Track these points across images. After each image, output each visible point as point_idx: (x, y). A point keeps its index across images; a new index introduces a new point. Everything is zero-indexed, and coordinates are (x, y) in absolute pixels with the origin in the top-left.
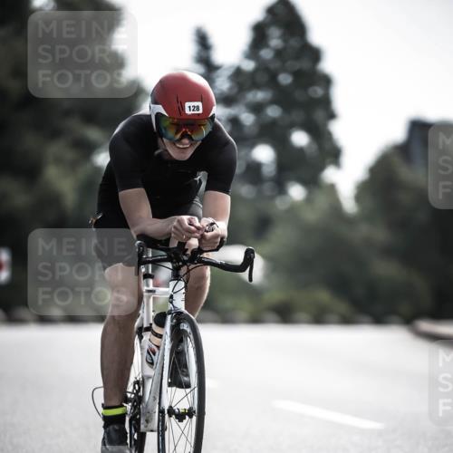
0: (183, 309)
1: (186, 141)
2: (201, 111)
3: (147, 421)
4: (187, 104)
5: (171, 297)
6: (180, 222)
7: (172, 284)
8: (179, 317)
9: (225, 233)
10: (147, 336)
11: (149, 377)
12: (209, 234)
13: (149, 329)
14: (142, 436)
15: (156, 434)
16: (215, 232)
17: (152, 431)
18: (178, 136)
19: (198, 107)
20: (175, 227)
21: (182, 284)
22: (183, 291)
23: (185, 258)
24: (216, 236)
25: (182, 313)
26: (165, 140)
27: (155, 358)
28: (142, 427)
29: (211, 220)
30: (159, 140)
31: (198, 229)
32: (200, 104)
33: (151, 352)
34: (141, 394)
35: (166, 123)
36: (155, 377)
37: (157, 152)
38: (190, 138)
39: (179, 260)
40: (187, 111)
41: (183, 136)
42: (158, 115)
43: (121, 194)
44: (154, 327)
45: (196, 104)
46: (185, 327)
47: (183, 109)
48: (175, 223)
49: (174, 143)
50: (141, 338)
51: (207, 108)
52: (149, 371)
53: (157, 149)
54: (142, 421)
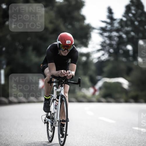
0: (63, 94)
1: (66, 51)
2: (70, 43)
3: (55, 124)
4: (67, 41)
5: (60, 91)
6: (61, 72)
7: (60, 88)
8: (62, 96)
9: (74, 75)
10: (55, 101)
11: (55, 112)
12: (69, 75)
13: (55, 100)
14: (54, 128)
15: (57, 127)
16: (70, 74)
17: (56, 126)
18: (64, 49)
19: (69, 42)
20: (60, 73)
21: (63, 88)
22: (63, 89)
23: (63, 81)
24: (71, 75)
25: (63, 95)
26: (61, 50)
27: (57, 107)
28: (54, 125)
29: (70, 71)
30: (59, 50)
31: (65, 73)
32: (70, 41)
33: (56, 106)
34: (53, 117)
35: (61, 46)
36: (57, 112)
37: (59, 53)
38: (67, 50)
39: (62, 81)
40: (67, 43)
41: (65, 49)
42: (59, 44)
43: (48, 64)
44: (56, 99)
45: (69, 41)
46: (63, 99)
47: (66, 42)
48: (60, 72)
49: (63, 51)
50: (53, 102)
51: (72, 42)
52: (56, 111)
53: (58, 53)
54: (54, 124)
